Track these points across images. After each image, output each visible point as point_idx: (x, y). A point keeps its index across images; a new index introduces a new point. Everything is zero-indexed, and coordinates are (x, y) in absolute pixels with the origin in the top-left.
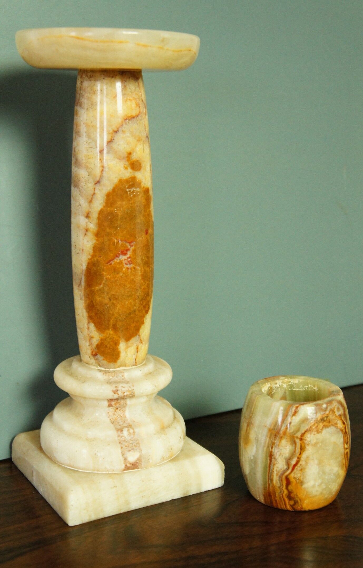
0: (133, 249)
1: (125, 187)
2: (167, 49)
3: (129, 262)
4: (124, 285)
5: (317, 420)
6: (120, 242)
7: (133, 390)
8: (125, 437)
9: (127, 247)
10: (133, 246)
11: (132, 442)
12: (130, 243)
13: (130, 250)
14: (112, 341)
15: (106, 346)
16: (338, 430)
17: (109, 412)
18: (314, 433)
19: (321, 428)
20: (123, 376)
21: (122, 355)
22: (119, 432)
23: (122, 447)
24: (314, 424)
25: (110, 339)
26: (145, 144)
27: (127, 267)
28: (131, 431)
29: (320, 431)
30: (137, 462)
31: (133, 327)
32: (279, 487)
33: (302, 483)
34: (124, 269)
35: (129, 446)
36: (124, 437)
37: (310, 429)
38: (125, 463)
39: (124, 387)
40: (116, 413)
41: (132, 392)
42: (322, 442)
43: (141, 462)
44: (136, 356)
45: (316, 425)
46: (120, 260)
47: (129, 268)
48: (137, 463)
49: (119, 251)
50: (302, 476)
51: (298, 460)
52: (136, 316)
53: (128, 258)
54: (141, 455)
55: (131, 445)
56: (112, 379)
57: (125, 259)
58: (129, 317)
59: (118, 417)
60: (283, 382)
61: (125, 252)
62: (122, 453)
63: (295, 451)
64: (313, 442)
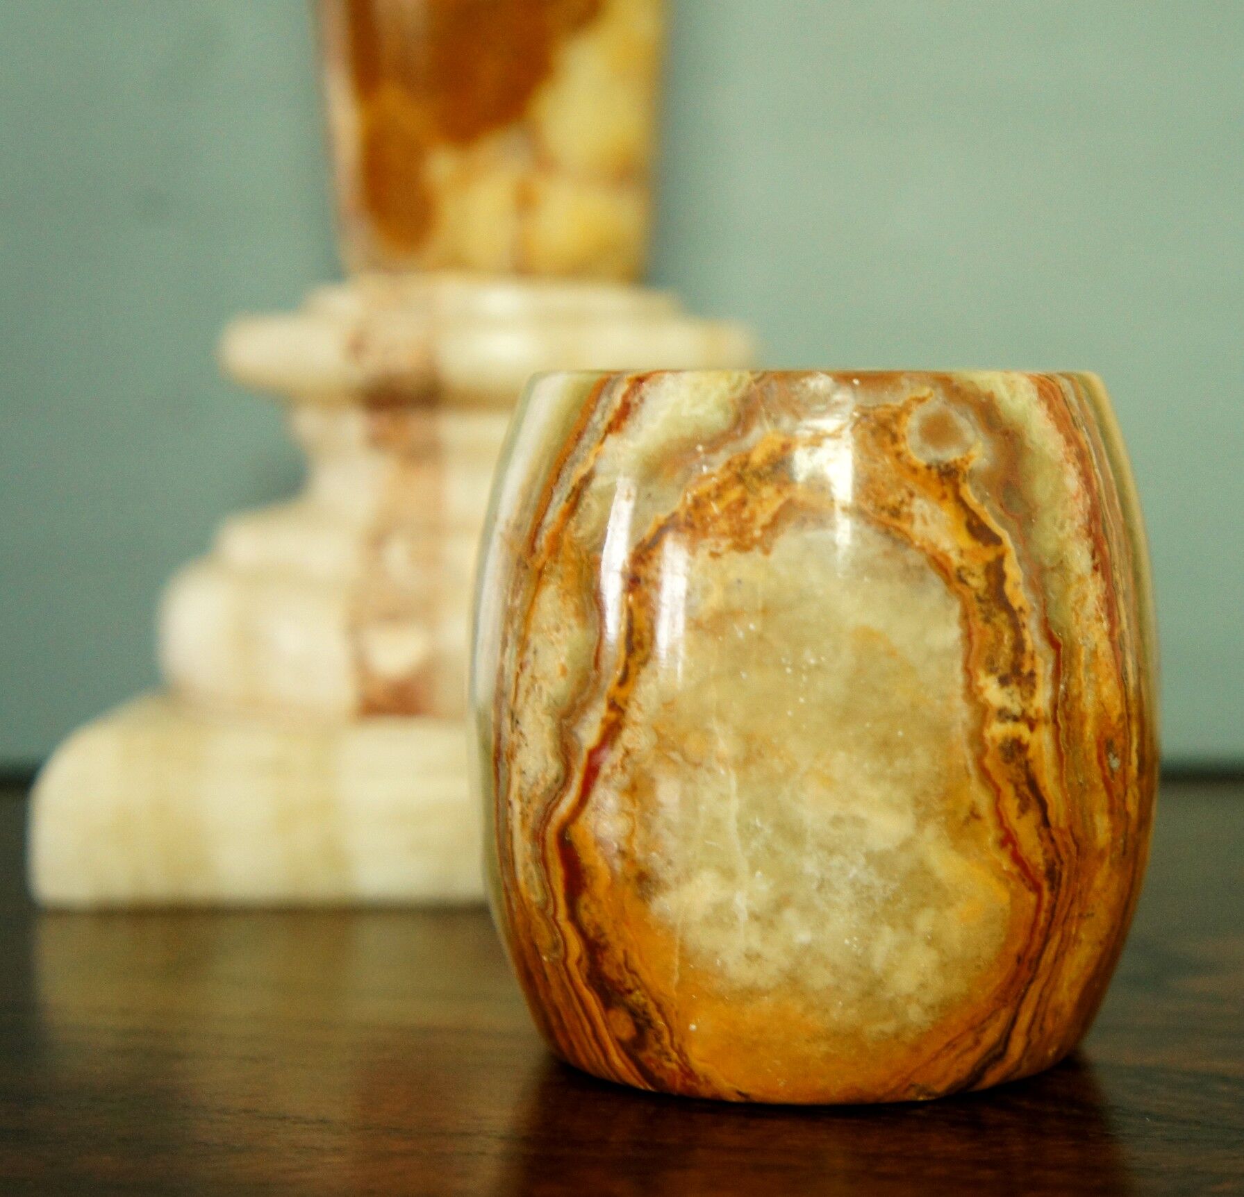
5: (745, 464)
16: (914, 558)
18: (718, 545)
19: (763, 518)
24: (720, 490)
29: (757, 533)
32: (543, 911)
37: (689, 514)
42: (766, 612)
45: (734, 494)
50: (640, 833)
51: (613, 716)
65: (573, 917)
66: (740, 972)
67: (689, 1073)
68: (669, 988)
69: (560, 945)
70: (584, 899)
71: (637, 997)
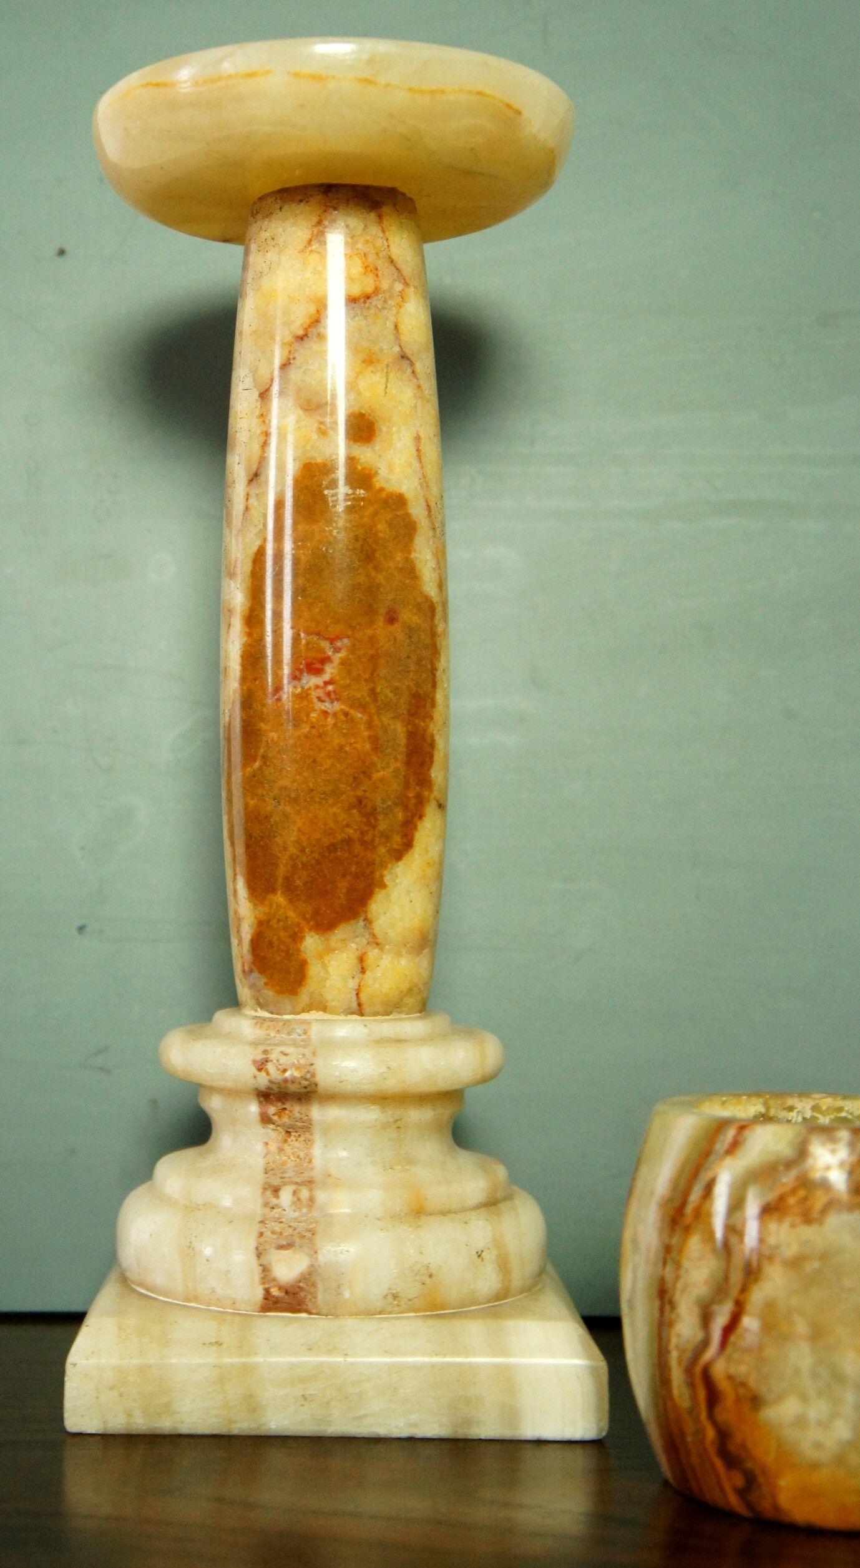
0: (341, 658)
1: (320, 485)
2: (388, 85)
3: (328, 694)
4: (314, 761)
5: (806, 1179)
6: (302, 635)
7: (312, 1065)
8: (284, 1210)
9: (323, 651)
10: (343, 651)
11: (294, 1224)
12: (332, 641)
13: (332, 662)
14: (285, 929)
15: (271, 943)
17: (266, 1141)
18: (794, 1220)
19: (818, 1207)
20: (305, 1033)
21: (314, 970)
22: (269, 1193)
23: (261, 1234)
24: (794, 1191)
25: (279, 921)
26: (391, 375)
27: (323, 707)
28: (305, 1193)
29: (816, 1215)
30: (301, 1284)
31: (344, 890)
32: (690, 1411)
33: (756, 1401)
34: (314, 715)
35: (281, 1234)
36: (280, 1210)
37: (778, 1204)
38: (263, 1283)
39: (286, 1054)
40: (286, 1147)
41: (308, 1072)
42: (823, 1258)
43: (312, 1290)
44: (360, 983)
45: (802, 1193)
46: (303, 688)
47: (329, 711)
48: (301, 1289)
49: (301, 664)
50: (755, 1374)
51: (739, 1309)
52: (355, 859)
53: (326, 683)
54: (312, 1266)
55: (291, 1230)
56: (275, 1037)
57: (317, 687)
58: (331, 858)
59: (289, 1158)
60: (815, 1108)
61: (318, 666)
62: (257, 1248)
63: (726, 1278)
64: (791, 1250)
65: (711, 1416)
66: (809, 1452)
67: (777, 1508)
68: (770, 1459)
69: (700, 1432)
70: (718, 1410)
71: (749, 1465)
